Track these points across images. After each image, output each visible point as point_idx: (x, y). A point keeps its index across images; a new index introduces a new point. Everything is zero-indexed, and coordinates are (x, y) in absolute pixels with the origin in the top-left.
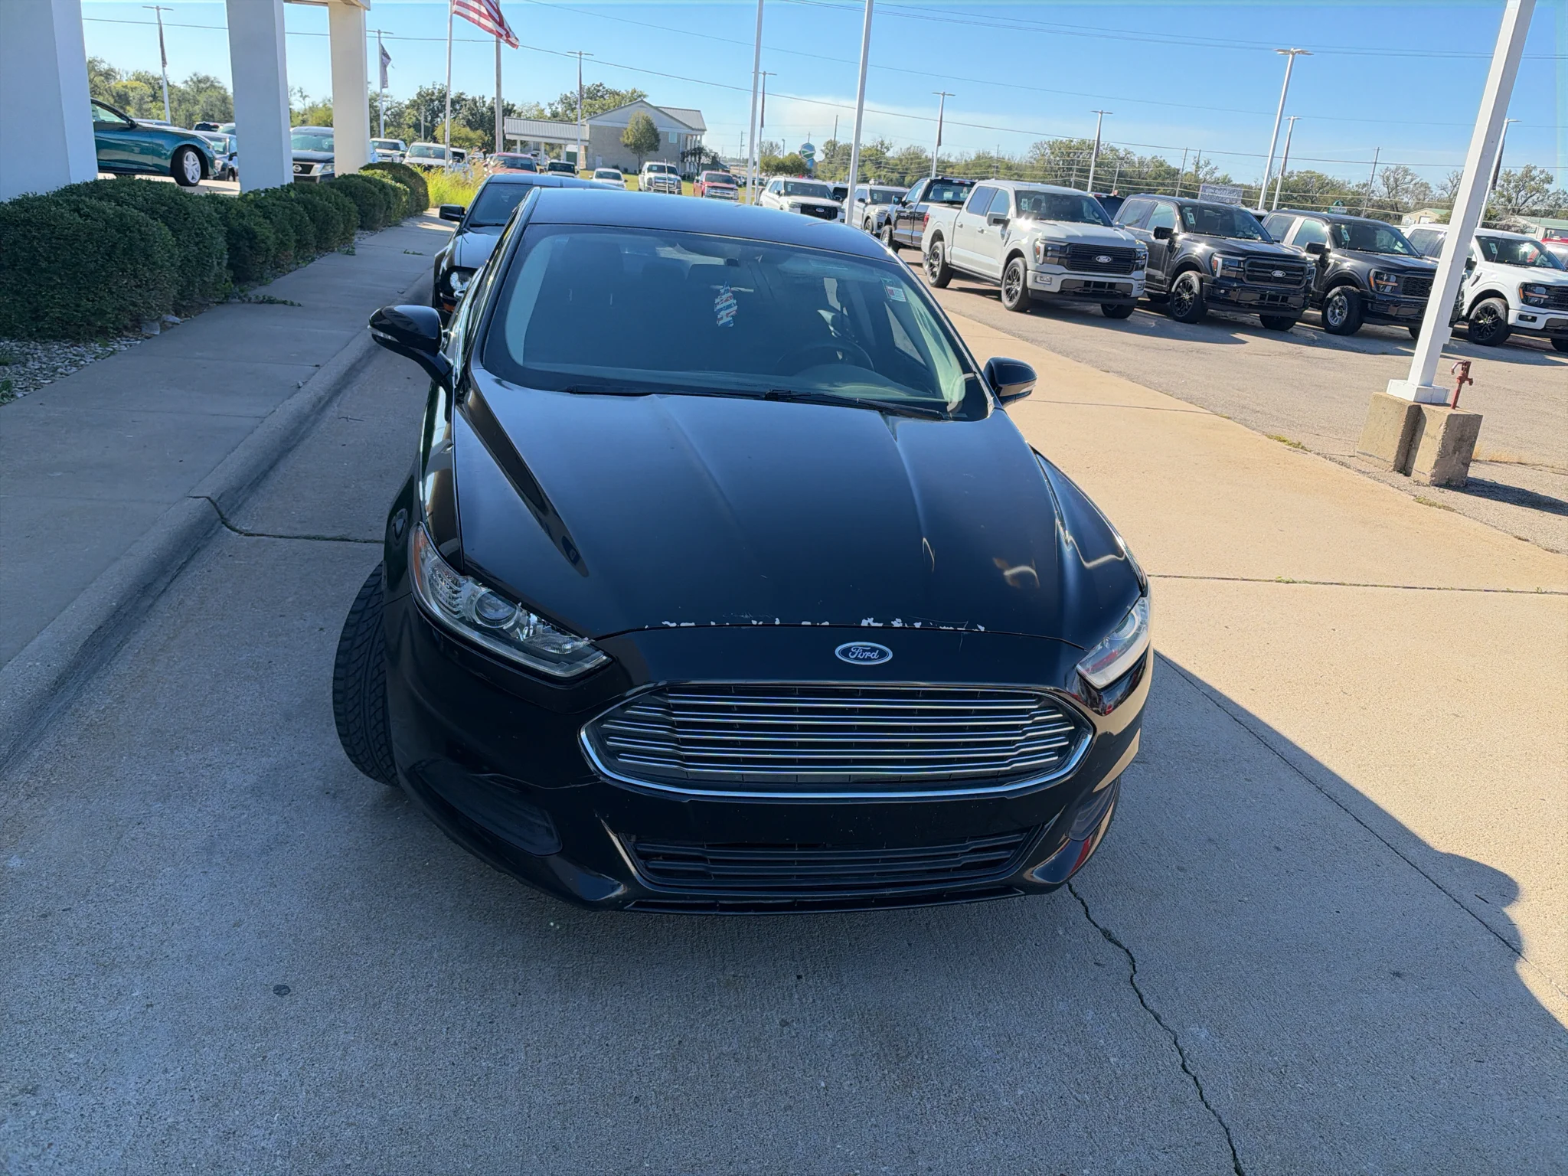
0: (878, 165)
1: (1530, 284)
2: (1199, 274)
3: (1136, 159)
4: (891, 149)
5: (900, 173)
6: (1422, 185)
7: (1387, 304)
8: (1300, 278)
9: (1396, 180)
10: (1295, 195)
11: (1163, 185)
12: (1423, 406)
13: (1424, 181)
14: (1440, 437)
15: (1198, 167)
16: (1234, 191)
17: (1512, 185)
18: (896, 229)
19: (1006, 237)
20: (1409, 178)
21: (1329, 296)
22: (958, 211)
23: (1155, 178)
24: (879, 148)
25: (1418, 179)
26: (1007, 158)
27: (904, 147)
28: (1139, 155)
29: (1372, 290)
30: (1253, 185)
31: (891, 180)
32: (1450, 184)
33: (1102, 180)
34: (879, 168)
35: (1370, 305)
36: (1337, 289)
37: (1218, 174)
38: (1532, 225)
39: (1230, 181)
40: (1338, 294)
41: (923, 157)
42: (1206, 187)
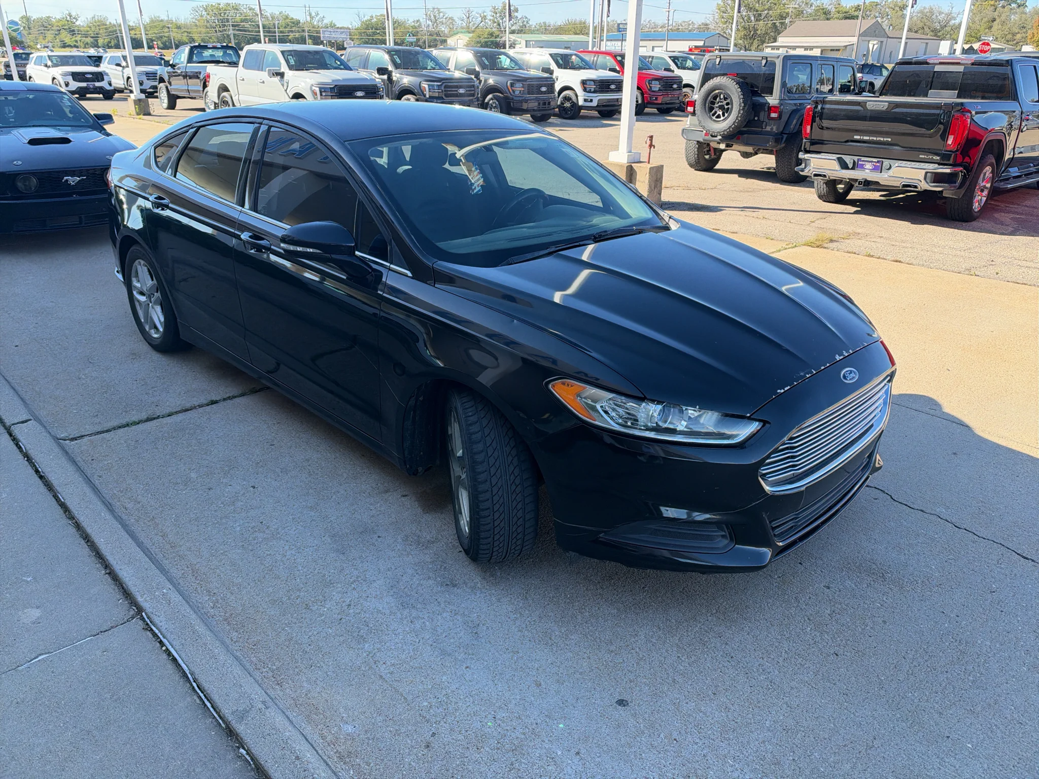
0: (72, 32)
1: (586, 80)
2: (414, 96)
3: (269, 15)
4: (79, 19)
5: (92, 37)
6: (450, 18)
7: (521, 102)
8: (473, 92)
9: (435, 17)
10: (378, 31)
11: (292, 31)
12: (633, 165)
13: (450, 16)
14: (647, 181)
15: (312, 18)
16: (343, 32)
17: (498, 15)
18: (171, 85)
19: (285, 85)
20: (441, 14)
21: (486, 101)
22: (236, 69)
23: (285, 27)
24: (68, 19)
25: (447, 15)
26: (174, 20)
27: (90, 17)
28: (270, 11)
29: (511, 95)
30: (350, 27)
31: (87, 44)
32: (465, 17)
33: (249, 31)
34: (73, 35)
35: (512, 104)
36: (490, 96)
37: (326, 21)
38: (519, 40)
39: (335, 25)
40: (492, 99)
41: (108, 23)
42: (325, 31)
